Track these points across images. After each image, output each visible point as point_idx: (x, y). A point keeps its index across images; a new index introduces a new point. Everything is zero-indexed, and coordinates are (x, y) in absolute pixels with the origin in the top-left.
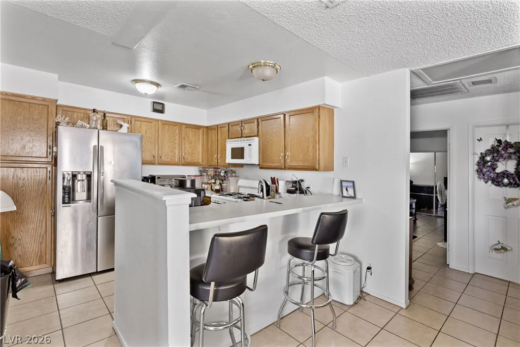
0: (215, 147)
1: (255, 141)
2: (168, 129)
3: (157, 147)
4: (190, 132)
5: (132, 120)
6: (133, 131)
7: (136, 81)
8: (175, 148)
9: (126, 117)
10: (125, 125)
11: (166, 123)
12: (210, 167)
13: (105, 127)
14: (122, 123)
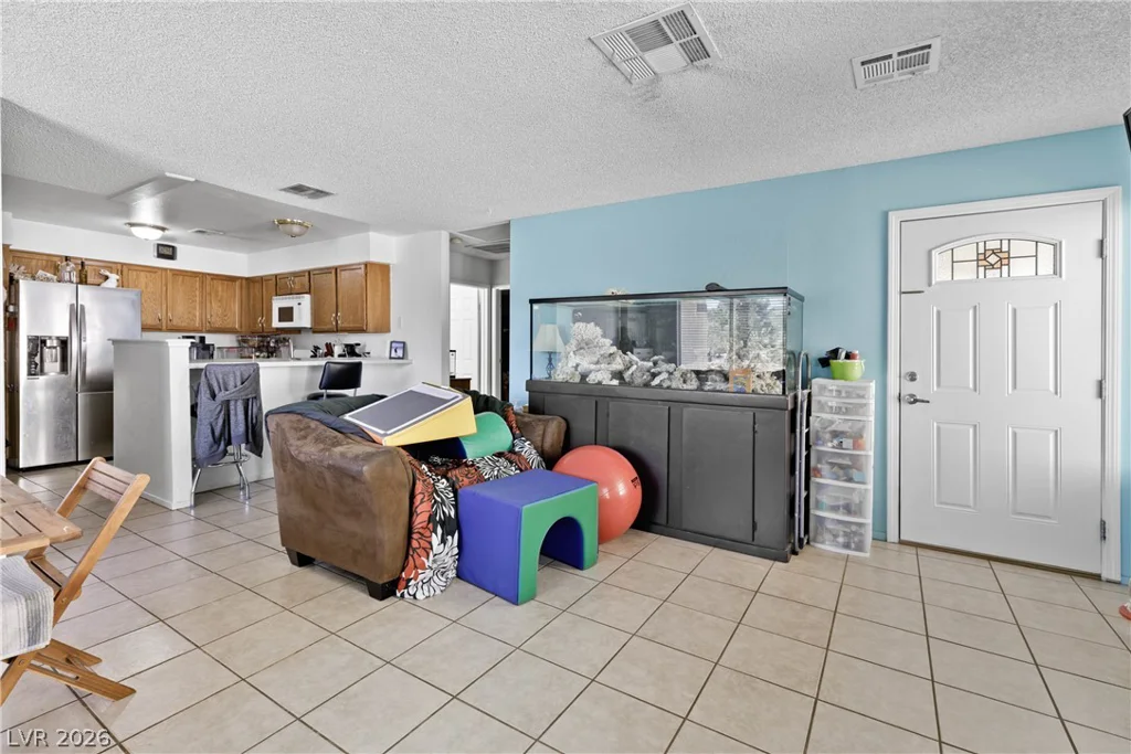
0: (258, 306)
1: (306, 299)
2: (183, 281)
3: (164, 306)
4: (219, 286)
5: (122, 269)
6: (125, 283)
7: (132, 225)
8: (195, 308)
9: (113, 266)
10: (114, 278)
11: (177, 273)
12: (253, 333)
13: (83, 280)
14: (107, 273)
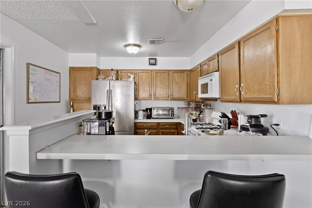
0: (194, 85)
1: (216, 76)
2: (160, 75)
4: (176, 76)
5: (134, 72)
7: (126, 46)
10: (132, 76)
11: (158, 71)
13: (117, 79)
14: (130, 75)
